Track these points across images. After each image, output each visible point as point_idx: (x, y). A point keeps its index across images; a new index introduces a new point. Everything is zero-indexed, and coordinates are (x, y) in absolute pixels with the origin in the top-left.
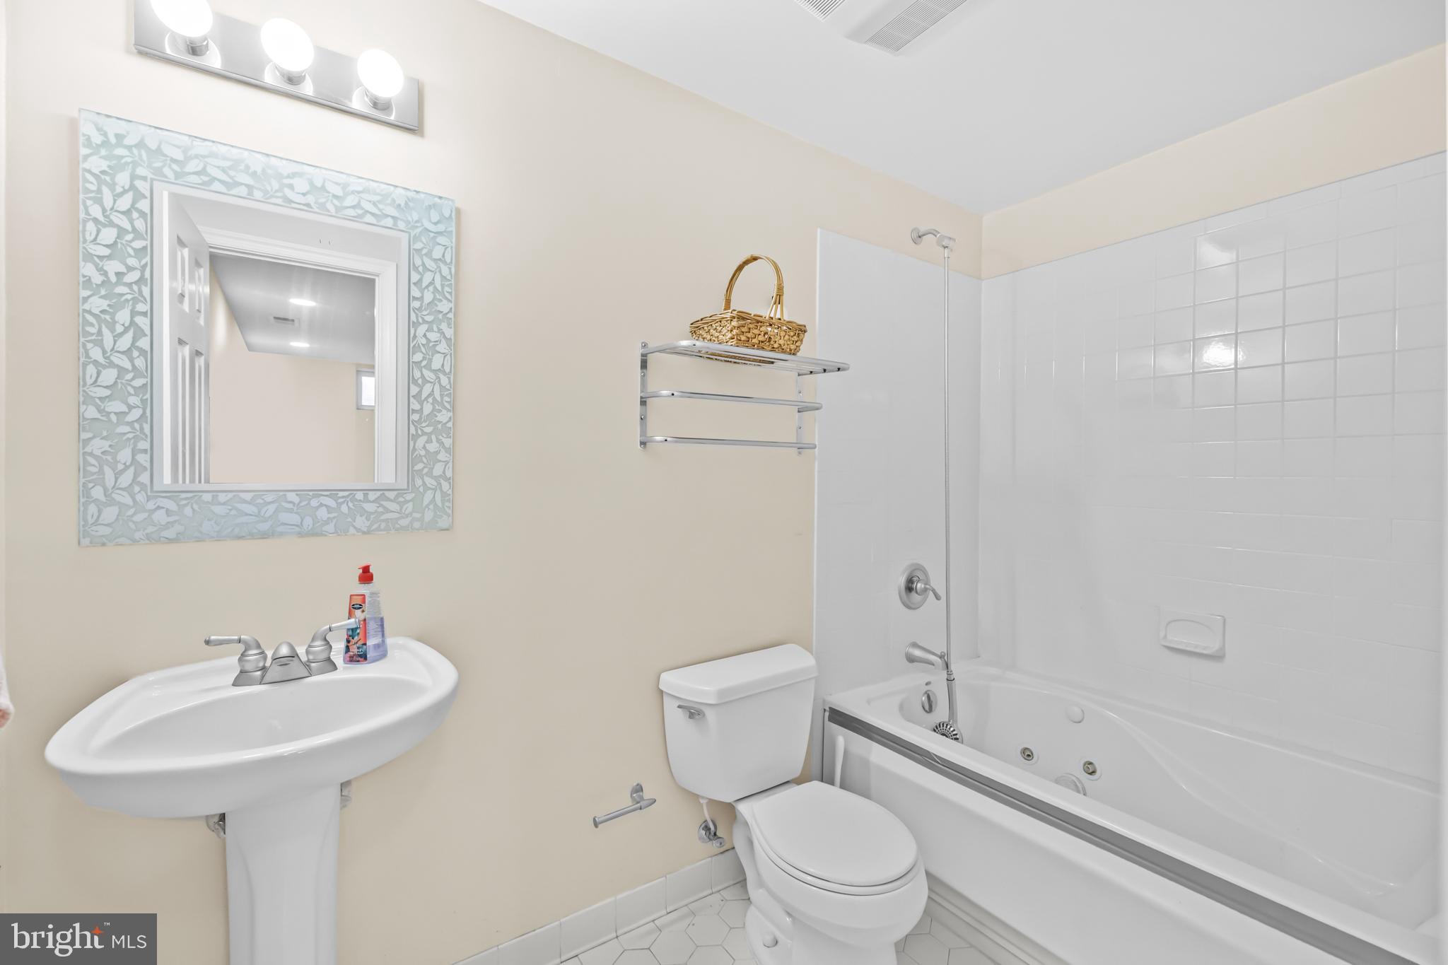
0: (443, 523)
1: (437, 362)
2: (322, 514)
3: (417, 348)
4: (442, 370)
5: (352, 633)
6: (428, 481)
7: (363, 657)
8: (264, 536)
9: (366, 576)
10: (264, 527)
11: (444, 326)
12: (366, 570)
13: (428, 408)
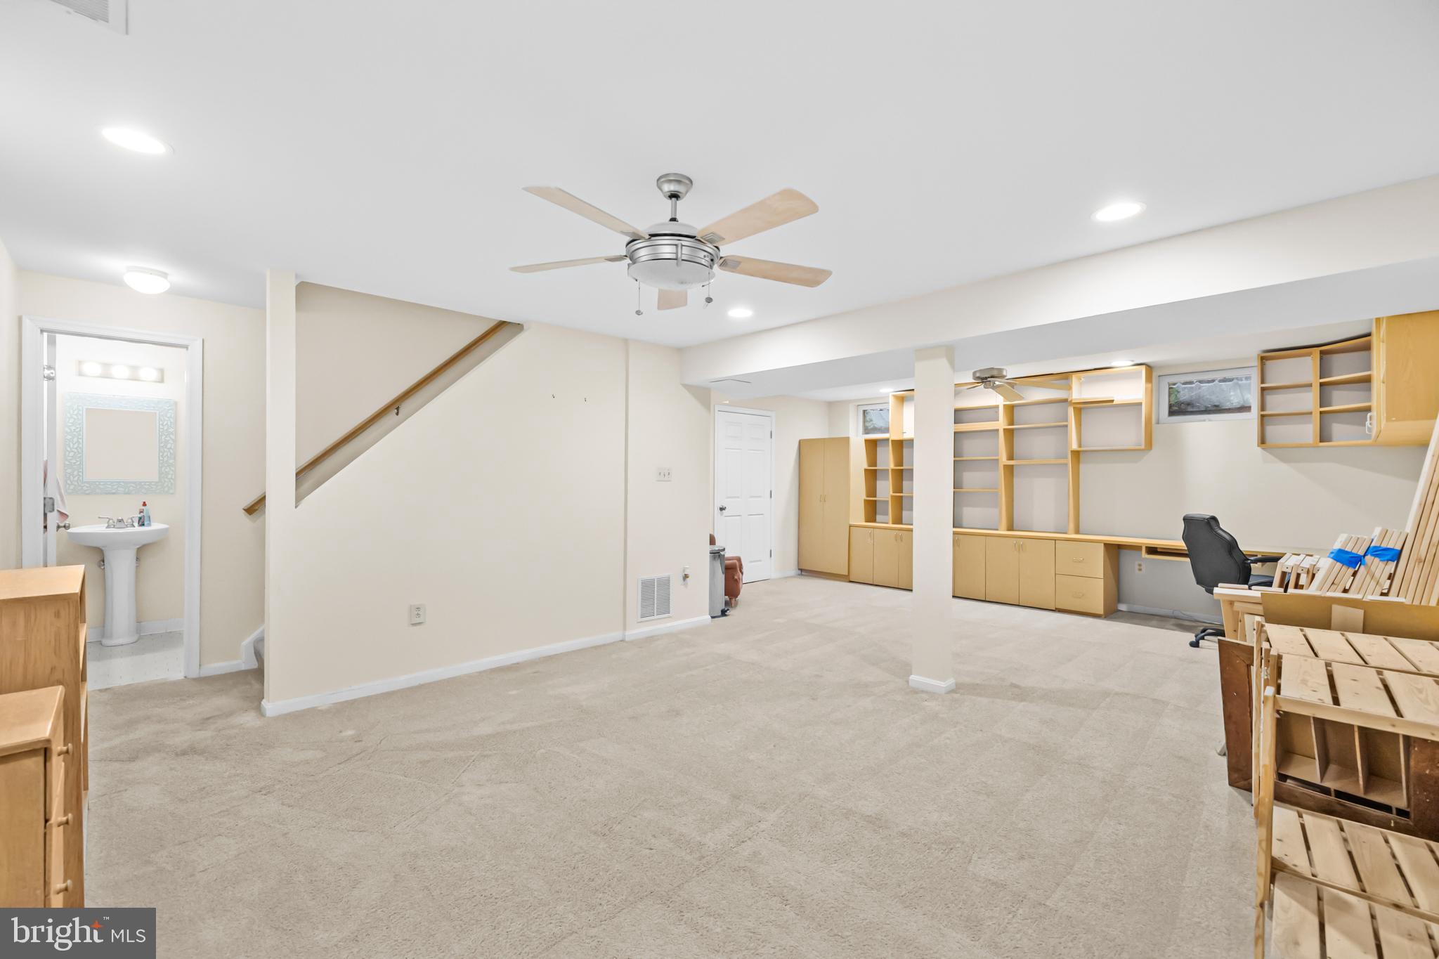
0: (171, 491)
1: (169, 446)
2: (131, 488)
3: (162, 443)
4: (171, 448)
5: (140, 518)
6: (166, 480)
7: (143, 525)
8: (114, 493)
9: (144, 504)
10: (114, 491)
11: (171, 436)
12: (144, 503)
13: (166, 459)
